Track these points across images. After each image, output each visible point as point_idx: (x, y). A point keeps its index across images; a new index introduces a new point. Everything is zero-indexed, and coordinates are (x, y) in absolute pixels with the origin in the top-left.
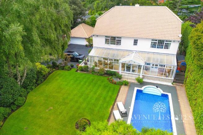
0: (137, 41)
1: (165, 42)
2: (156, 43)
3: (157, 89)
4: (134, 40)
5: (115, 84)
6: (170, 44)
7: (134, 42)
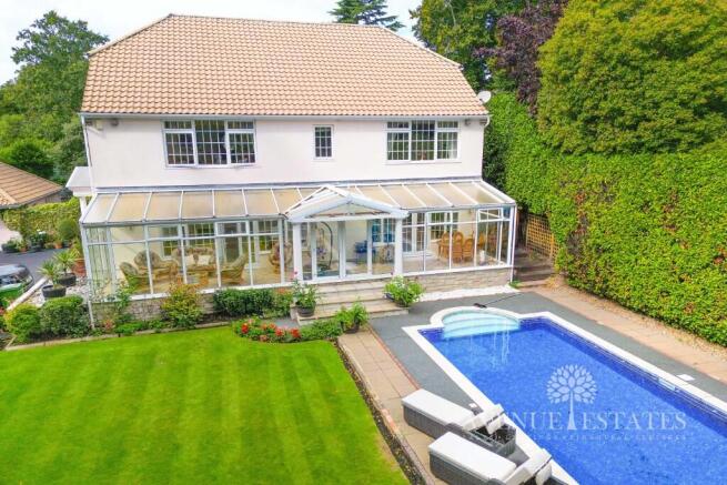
0: (329, 134)
1: (437, 130)
2: (407, 135)
3: (486, 313)
4: (317, 134)
5: (297, 338)
6: (455, 135)
7: (317, 140)
